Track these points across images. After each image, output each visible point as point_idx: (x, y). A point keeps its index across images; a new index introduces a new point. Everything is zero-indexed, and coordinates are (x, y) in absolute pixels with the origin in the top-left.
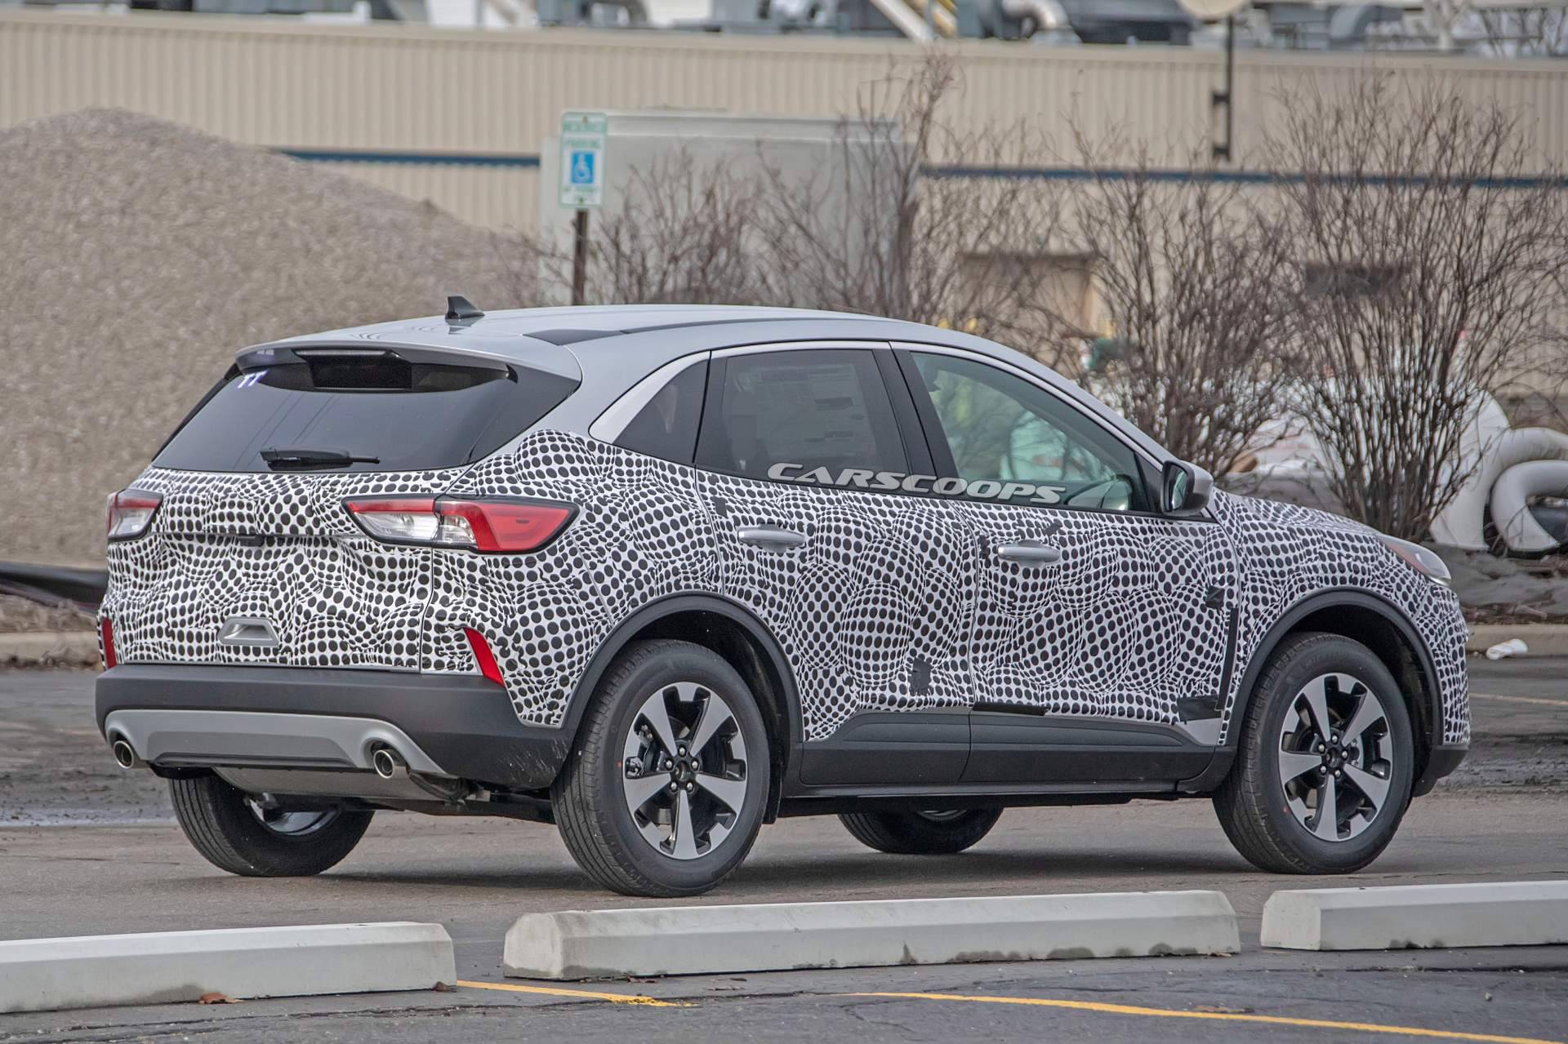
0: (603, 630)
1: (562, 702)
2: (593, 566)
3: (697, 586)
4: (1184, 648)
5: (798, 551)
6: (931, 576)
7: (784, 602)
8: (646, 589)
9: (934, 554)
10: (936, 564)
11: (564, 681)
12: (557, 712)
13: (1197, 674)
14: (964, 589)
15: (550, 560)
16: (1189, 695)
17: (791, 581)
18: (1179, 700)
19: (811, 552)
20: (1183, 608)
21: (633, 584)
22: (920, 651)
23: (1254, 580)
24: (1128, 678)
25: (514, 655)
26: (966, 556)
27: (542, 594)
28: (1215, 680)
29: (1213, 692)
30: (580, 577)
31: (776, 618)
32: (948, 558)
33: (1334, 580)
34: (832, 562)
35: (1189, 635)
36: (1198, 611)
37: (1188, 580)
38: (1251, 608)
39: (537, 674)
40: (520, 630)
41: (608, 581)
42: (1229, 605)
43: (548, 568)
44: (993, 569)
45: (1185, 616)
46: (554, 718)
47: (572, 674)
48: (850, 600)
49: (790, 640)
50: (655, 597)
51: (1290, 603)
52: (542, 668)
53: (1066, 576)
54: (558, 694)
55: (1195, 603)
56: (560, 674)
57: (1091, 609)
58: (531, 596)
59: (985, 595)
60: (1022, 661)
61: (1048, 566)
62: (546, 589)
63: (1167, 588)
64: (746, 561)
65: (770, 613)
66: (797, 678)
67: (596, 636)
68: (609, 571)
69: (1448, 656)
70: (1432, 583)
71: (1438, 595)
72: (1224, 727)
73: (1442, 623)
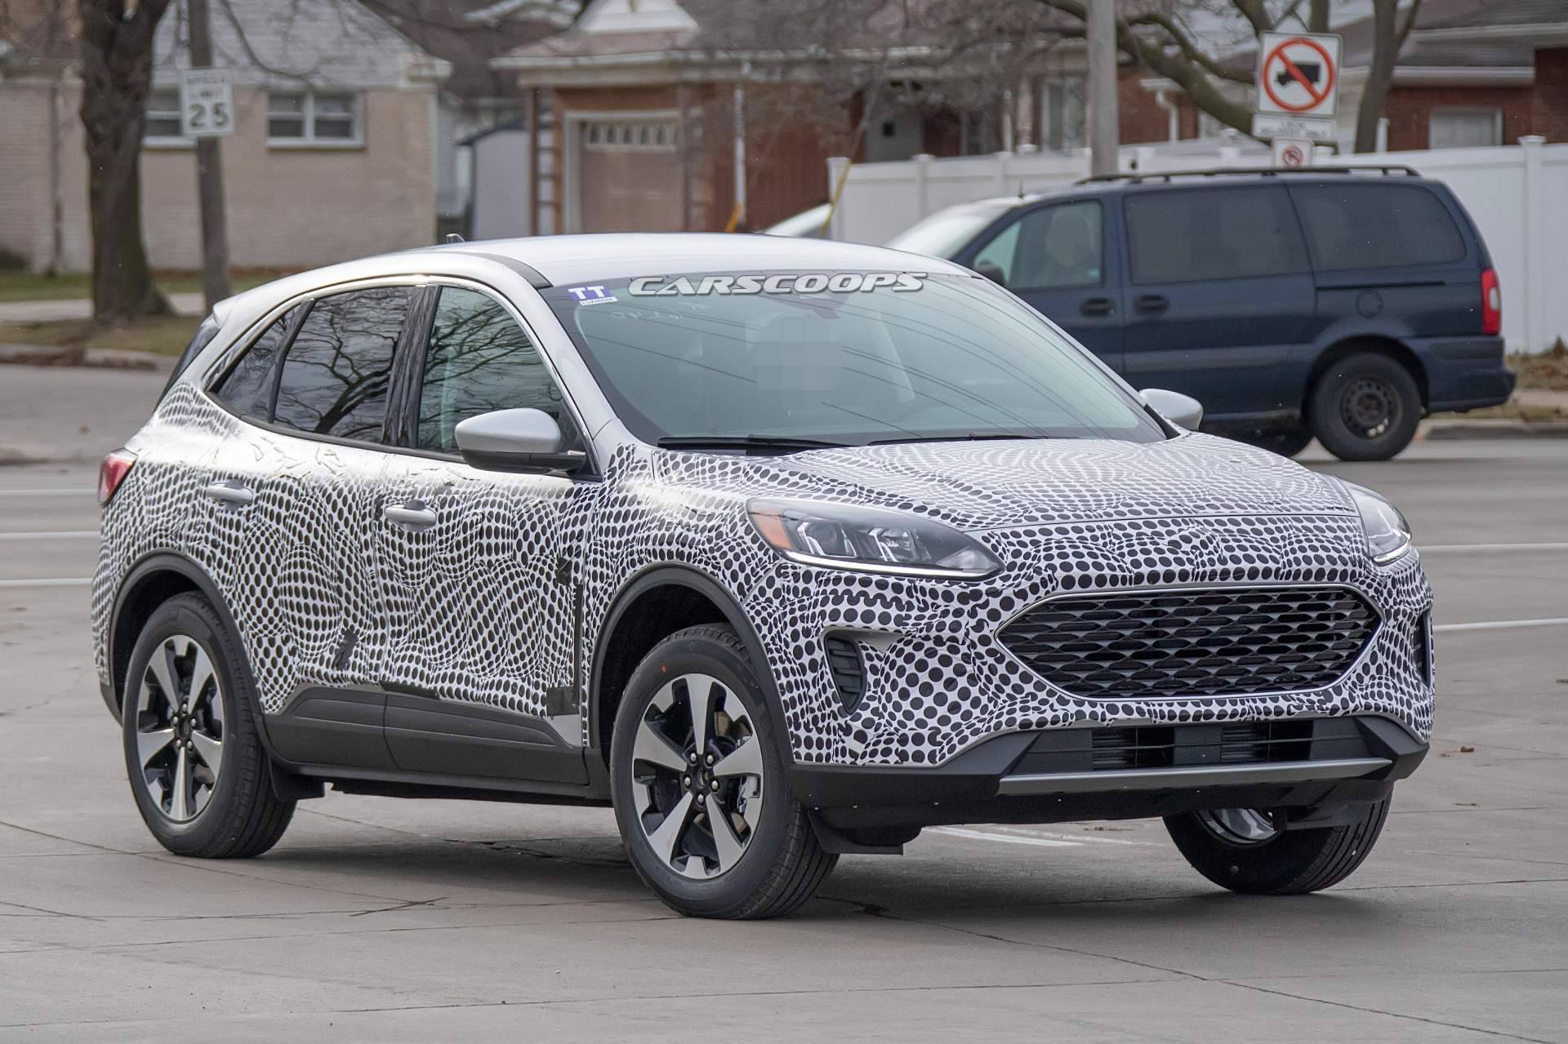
2: (122, 521)
3: (167, 545)
4: (545, 630)
5: (246, 509)
6: (339, 538)
7: (230, 563)
8: (137, 546)
9: (341, 515)
10: (342, 525)
13: (558, 661)
14: (365, 554)
15: (110, 514)
16: (555, 685)
17: (237, 541)
18: (548, 690)
19: (255, 511)
20: (539, 583)
21: (132, 540)
22: (350, 621)
23: (596, 552)
24: (510, 663)
26: (364, 517)
28: (570, 668)
29: (571, 683)
31: (223, 580)
32: (351, 519)
33: (662, 555)
34: (268, 521)
35: (547, 615)
36: (551, 586)
37: (542, 550)
38: (592, 585)
42: (575, 581)
45: (541, 592)
48: (282, 562)
49: (235, 604)
51: (623, 581)
53: (441, 543)
55: (548, 577)
57: (465, 580)
59: (381, 561)
60: (429, 637)
61: (427, 531)
63: (524, 557)
64: (207, 519)
65: (219, 575)
66: (245, 645)
69: (786, 653)
70: (784, 561)
71: (786, 575)
72: (584, 725)
73: (781, 611)
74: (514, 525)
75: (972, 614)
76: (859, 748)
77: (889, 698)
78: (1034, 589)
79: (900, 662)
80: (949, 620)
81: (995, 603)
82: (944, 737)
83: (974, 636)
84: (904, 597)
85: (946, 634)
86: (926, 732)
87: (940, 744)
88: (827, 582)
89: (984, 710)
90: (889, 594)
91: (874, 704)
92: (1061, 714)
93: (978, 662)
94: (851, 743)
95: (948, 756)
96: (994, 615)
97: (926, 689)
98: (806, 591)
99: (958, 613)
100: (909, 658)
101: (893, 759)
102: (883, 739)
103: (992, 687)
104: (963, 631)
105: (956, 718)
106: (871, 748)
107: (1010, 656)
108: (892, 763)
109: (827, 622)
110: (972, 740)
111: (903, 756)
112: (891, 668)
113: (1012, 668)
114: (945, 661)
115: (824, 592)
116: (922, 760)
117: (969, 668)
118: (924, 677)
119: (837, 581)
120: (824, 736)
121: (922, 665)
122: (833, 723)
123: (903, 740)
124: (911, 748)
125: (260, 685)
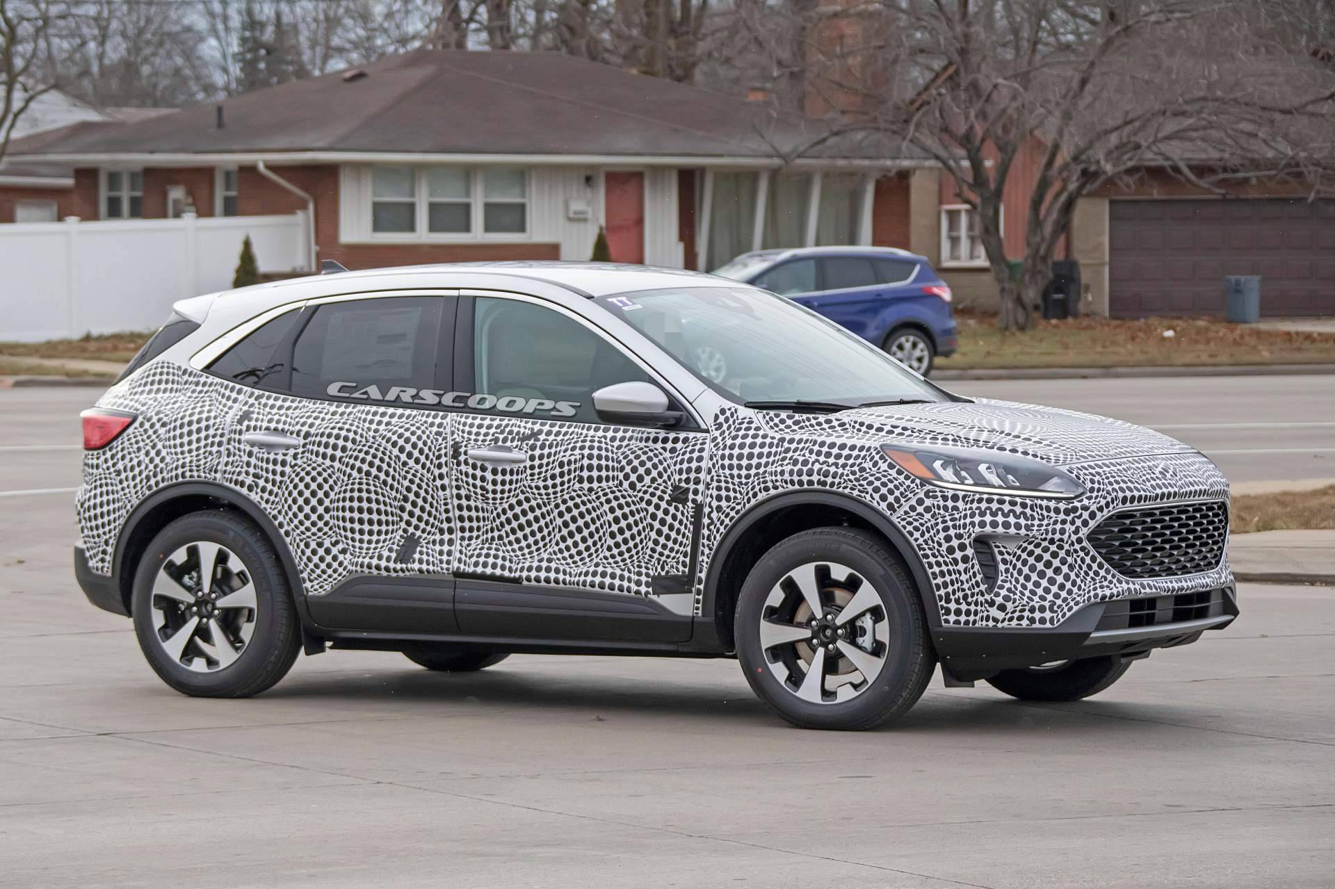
0: (129, 507)
1: (107, 558)
2: (131, 460)
3: (199, 476)
4: (653, 535)
5: (292, 452)
6: (407, 472)
7: (275, 489)
8: (159, 477)
9: (410, 455)
10: (411, 463)
11: (106, 543)
13: (668, 557)
14: (438, 483)
15: (108, 455)
16: (663, 573)
17: (283, 474)
18: (654, 578)
19: (303, 453)
20: (649, 503)
21: (151, 473)
22: (411, 530)
23: (719, 481)
24: (606, 558)
26: (439, 457)
27: (100, 479)
28: (683, 562)
29: (683, 572)
30: (122, 468)
31: (267, 502)
32: (423, 459)
33: (801, 483)
34: (320, 460)
35: (656, 525)
36: (663, 505)
37: (653, 480)
38: (715, 504)
39: (93, 537)
40: (87, 504)
41: (137, 471)
42: (694, 501)
43: (106, 461)
44: (463, 468)
45: (651, 509)
47: (111, 538)
48: (337, 489)
49: (280, 518)
50: (166, 483)
51: (753, 502)
52: (95, 532)
53: (532, 475)
54: (105, 552)
55: (661, 498)
56: (104, 537)
57: (559, 501)
58: (96, 481)
59: (458, 488)
60: (506, 541)
61: (515, 467)
63: (632, 486)
64: (245, 458)
65: (262, 498)
66: (291, 547)
67: (124, 511)
68: (139, 464)
69: (938, 551)
70: (931, 487)
71: (935, 497)
72: (698, 601)
73: (933, 521)
74: (619, 462)
75: (1073, 523)
76: (1000, 615)
77: (1017, 581)
78: (1107, 505)
79: (1024, 556)
80: (1058, 526)
81: (1086, 515)
82: (1058, 607)
83: (1074, 538)
84: (1028, 511)
85: (1057, 536)
86: (1047, 604)
87: (1056, 612)
88: (972, 501)
89: (1079, 588)
90: (1018, 509)
91: (1007, 585)
92: (1120, 589)
93: (1075, 555)
94: (994, 612)
95: (1062, 620)
96: (1085, 523)
97: (1042, 575)
98: (955, 508)
99: (1064, 522)
100: (1031, 554)
101: (1025, 623)
102: (1018, 609)
103: (1082, 572)
104: (1067, 534)
105: (1064, 594)
106: (1009, 615)
107: (1093, 552)
108: (1024, 626)
109: (977, 529)
110: (1075, 608)
111: (1032, 620)
112: (1018, 560)
113: (1093, 559)
114: (1055, 555)
115: (971, 508)
116: (1045, 623)
117: (1070, 560)
118: (1040, 566)
119: (980, 501)
120: (973, 608)
121: (1039, 558)
122: (980, 599)
123: (1032, 610)
124: (1037, 615)
125: (305, 575)
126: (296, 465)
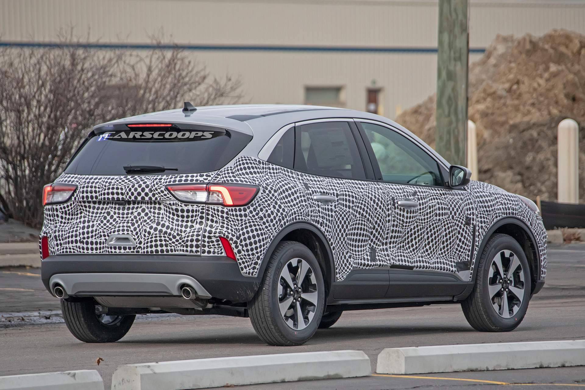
0: (271, 237)
1: (257, 267)
2: (267, 211)
3: (302, 219)
4: (458, 242)
5: (334, 204)
6: (377, 213)
7: (330, 225)
9: (377, 204)
10: (378, 208)
11: (258, 258)
12: (256, 270)
13: (462, 252)
14: (387, 219)
15: (252, 209)
16: (459, 261)
17: (332, 216)
18: (456, 263)
19: (338, 204)
20: (458, 225)
21: (281, 218)
22: (372, 244)
23: (480, 214)
24: (439, 254)
25: (240, 248)
26: (388, 205)
27: (249, 222)
28: (468, 254)
29: (468, 259)
30: (262, 215)
31: (327, 231)
32: (382, 206)
33: (507, 214)
34: (345, 208)
35: (460, 236)
36: (463, 226)
37: (459, 214)
38: (480, 225)
39: (249, 255)
40: (242, 237)
41: (272, 217)
42: (473, 224)
43: (251, 212)
45: (458, 229)
46: (254, 273)
47: (261, 255)
48: (351, 224)
49: (332, 240)
50: (288, 223)
51: (492, 223)
52: (250, 253)
53: (420, 213)
54: (256, 263)
55: (462, 223)
56: (257, 255)
57: (428, 226)
58: (246, 224)
59: (394, 221)
60: (405, 248)
61: (414, 209)
62: (251, 221)
63: (453, 217)
64: (317, 208)
65: (325, 229)
66: (334, 256)
67: (269, 239)
68: (272, 213)
69: (542, 244)
70: (536, 214)
71: (538, 219)
72: (472, 274)
73: (540, 230)
74: (448, 206)
125: (337, 271)
126: (336, 211)
